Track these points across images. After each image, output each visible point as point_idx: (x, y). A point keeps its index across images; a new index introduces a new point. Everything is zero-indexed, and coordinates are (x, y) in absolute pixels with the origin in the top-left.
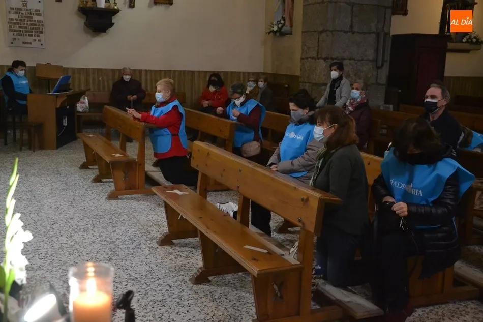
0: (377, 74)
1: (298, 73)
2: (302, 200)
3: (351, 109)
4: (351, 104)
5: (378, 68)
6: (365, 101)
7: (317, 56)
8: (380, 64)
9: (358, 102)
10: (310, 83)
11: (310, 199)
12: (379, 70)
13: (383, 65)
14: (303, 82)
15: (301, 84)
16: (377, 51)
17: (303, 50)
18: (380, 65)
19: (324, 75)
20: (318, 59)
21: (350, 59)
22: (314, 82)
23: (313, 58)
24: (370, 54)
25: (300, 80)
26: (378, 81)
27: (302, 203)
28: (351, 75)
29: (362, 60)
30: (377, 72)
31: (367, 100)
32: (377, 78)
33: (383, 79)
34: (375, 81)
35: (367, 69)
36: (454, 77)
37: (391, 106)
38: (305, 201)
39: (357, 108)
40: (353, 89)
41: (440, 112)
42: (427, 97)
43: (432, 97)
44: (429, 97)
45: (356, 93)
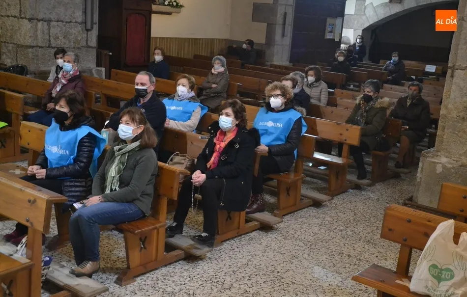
0: (87, 36)
2: (29, 201)
3: (64, 81)
4: (64, 77)
5: (87, 30)
6: (78, 73)
7: (20, 15)
8: (89, 27)
9: (71, 75)
10: (14, 44)
11: (37, 200)
12: (89, 33)
13: (92, 28)
14: (5, 42)
15: (3, 44)
16: (86, 13)
17: (2, 6)
19: (30, 37)
20: (22, 18)
21: (58, 21)
22: (19, 43)
23: (15, 17)
24: (79, 16)
25: (2, 40)
26: (89, 44)
27: (29, 204)
28: (60, 38)
29: (71, 22)
30: (87, 34)
31: (80, 73)
32: (87, 40)
33: (93, 41)
34: (85, 44)
35: (76, 31)
36: (160, 38)
37: (103, 69)
38: (33, 202)
39: (70, 81)
40: (65, 61)
41: (149, 96)
42: (137, 84)
43: (142, 84)
44: (139, 84)
45: (68, 66)
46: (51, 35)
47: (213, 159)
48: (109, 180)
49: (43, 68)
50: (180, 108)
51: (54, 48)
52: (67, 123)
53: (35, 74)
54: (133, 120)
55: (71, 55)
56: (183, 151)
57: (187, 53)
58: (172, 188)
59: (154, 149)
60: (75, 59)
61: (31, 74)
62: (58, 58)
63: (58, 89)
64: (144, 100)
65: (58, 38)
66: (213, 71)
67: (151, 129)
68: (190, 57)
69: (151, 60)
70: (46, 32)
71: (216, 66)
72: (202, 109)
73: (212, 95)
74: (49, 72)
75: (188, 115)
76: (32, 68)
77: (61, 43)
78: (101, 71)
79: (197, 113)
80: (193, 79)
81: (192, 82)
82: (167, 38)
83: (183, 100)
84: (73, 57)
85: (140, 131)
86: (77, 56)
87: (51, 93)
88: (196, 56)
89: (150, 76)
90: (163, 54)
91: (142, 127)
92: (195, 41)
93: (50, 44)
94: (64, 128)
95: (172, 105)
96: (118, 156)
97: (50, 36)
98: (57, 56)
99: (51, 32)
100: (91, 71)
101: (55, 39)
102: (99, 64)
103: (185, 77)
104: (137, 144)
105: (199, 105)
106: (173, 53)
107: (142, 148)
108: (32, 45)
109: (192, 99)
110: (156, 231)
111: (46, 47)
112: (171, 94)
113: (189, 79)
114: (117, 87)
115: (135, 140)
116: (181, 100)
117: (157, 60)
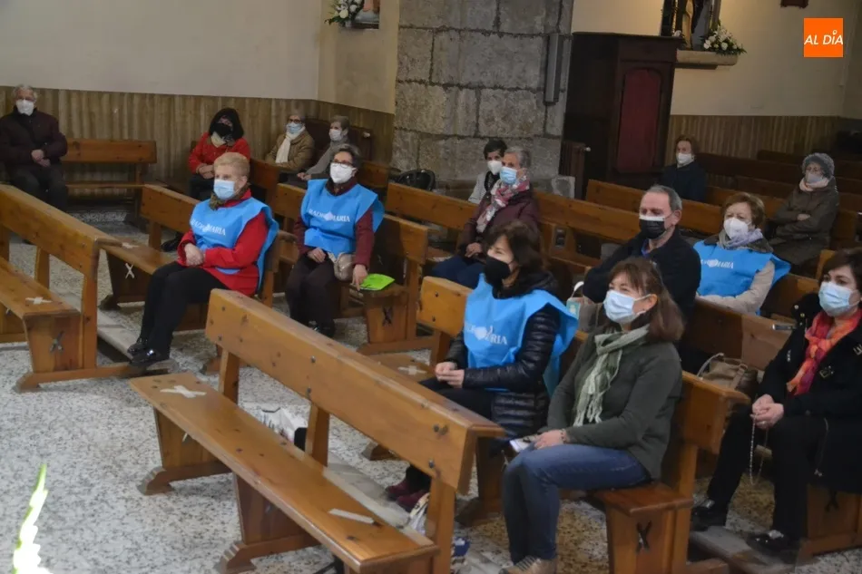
0: (546, 116)
1: (391, 109)
2: (436, 429)
3: (500, 202)
4: (501, 193)
5: (547, 104)
6: (527, 188)
7: (430, 78)
8: (551, 97)
9: (513, 191)
10: (415, 131)
11: (451, 430)
12: (550, 109)
13: (556, 98)
14: (401, 128)
15: (397, 132)
16: (545, 69)
17: (401, 63)
18: (552, 100)
19: (444, 118)
20: (433, 84)
21: (495, 87)
22: (424, 130)
23: (421, 82)
24: (533, 77)
25: (395, 124)
26: (549, 130)
27: (436, 434)
28: (496, 119)
29: (518, 89)
30: (546, 112)
31: (531, 185)
32: (545, 123)
33: (557, 125)
34: (540, 129)
35: (527, 106)
36: (687, 117)
37: (572, 180)
38: (442, 431)
39: (512, 202)
40: (504, 164)
41: (667, 236)
42: (645, 212)
43: (655, 212)
44: (649, 212)
45: (509, 174)
46: (480, 113)
47: (801, 373)
48: (582, 401)
49: (462, 177)
50: (729, 265)
51: (483, 138)
52: (507, 283)
53: (447, 187)
54: (636, 283)
55: (515, 153)
56: (734, 353)
57: (744, 149)
58: (709, 427)
59: (675, 344)
60: (524, 160)
61: (441, 187)
62: (490, 159)
63: (489, 216)
64: (655, 245)
65: (493, 119)
66: (802, 186)
67: (672, 302)
68: (750, 155)
69: (669, 162)
70: (472, 107)
71: (810, 175)
72: (778, 266)
73: (798, 236)
74: (471, 185)
75: (744, 281)
76: (443, 176)
77: (498, 129)
78: (567, 183)
79: (766, 274)
80: (761, 203)
81: (760, 210)
82: (703, 117)
83: (736, 247)
84: (520, 156)
85: (648, 306)
86: (527, 153)
87: (476, 225)
88: (761, 155)
89: (671, 196)
90: (695, 151)
91: (654, 298)
92: (763, 122)
93: (477, 131)
94: (500, 293)
95: (711, 257)
96: (602, 354)
97: (478, 117)
98: (490, 155)
99: (481, 108)
100: (548, 182)
101: (487, 122)
102: (563, 170)
103: (744, 199)
104: (640, 332)
105: (771, 260)
106: (715, 148)
107: (650, 340)
108: (446, 132)
109: (755, 246)
110: (670, 514)
111: (469, 136)
112: (712, 233)
113: (752, 204)
114: (599, 215)
115: (637, 323)
116: (732, 248)
117: (681, 162)
